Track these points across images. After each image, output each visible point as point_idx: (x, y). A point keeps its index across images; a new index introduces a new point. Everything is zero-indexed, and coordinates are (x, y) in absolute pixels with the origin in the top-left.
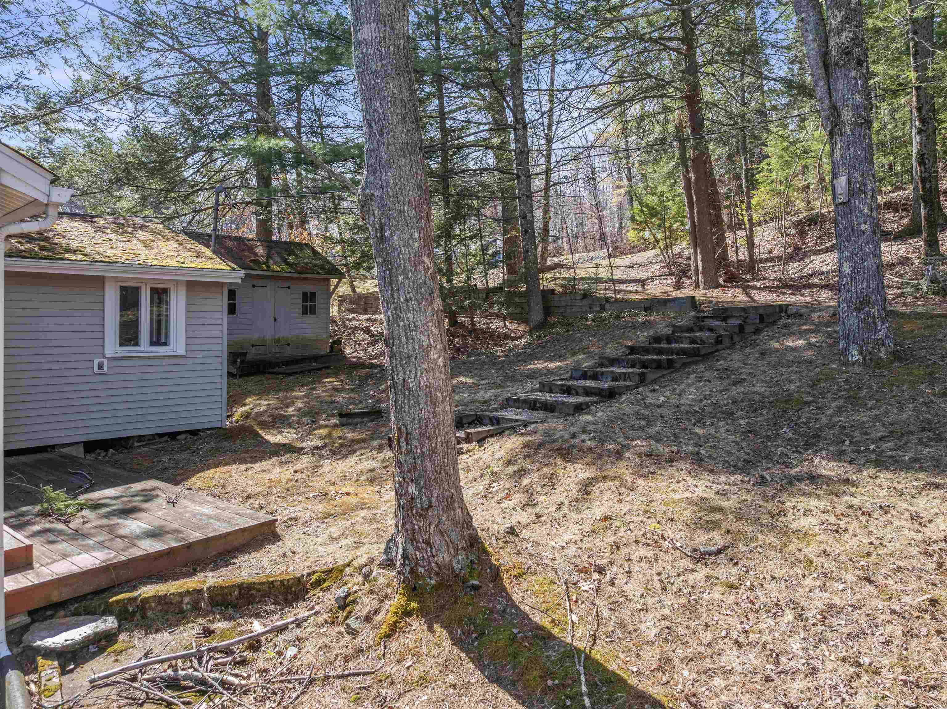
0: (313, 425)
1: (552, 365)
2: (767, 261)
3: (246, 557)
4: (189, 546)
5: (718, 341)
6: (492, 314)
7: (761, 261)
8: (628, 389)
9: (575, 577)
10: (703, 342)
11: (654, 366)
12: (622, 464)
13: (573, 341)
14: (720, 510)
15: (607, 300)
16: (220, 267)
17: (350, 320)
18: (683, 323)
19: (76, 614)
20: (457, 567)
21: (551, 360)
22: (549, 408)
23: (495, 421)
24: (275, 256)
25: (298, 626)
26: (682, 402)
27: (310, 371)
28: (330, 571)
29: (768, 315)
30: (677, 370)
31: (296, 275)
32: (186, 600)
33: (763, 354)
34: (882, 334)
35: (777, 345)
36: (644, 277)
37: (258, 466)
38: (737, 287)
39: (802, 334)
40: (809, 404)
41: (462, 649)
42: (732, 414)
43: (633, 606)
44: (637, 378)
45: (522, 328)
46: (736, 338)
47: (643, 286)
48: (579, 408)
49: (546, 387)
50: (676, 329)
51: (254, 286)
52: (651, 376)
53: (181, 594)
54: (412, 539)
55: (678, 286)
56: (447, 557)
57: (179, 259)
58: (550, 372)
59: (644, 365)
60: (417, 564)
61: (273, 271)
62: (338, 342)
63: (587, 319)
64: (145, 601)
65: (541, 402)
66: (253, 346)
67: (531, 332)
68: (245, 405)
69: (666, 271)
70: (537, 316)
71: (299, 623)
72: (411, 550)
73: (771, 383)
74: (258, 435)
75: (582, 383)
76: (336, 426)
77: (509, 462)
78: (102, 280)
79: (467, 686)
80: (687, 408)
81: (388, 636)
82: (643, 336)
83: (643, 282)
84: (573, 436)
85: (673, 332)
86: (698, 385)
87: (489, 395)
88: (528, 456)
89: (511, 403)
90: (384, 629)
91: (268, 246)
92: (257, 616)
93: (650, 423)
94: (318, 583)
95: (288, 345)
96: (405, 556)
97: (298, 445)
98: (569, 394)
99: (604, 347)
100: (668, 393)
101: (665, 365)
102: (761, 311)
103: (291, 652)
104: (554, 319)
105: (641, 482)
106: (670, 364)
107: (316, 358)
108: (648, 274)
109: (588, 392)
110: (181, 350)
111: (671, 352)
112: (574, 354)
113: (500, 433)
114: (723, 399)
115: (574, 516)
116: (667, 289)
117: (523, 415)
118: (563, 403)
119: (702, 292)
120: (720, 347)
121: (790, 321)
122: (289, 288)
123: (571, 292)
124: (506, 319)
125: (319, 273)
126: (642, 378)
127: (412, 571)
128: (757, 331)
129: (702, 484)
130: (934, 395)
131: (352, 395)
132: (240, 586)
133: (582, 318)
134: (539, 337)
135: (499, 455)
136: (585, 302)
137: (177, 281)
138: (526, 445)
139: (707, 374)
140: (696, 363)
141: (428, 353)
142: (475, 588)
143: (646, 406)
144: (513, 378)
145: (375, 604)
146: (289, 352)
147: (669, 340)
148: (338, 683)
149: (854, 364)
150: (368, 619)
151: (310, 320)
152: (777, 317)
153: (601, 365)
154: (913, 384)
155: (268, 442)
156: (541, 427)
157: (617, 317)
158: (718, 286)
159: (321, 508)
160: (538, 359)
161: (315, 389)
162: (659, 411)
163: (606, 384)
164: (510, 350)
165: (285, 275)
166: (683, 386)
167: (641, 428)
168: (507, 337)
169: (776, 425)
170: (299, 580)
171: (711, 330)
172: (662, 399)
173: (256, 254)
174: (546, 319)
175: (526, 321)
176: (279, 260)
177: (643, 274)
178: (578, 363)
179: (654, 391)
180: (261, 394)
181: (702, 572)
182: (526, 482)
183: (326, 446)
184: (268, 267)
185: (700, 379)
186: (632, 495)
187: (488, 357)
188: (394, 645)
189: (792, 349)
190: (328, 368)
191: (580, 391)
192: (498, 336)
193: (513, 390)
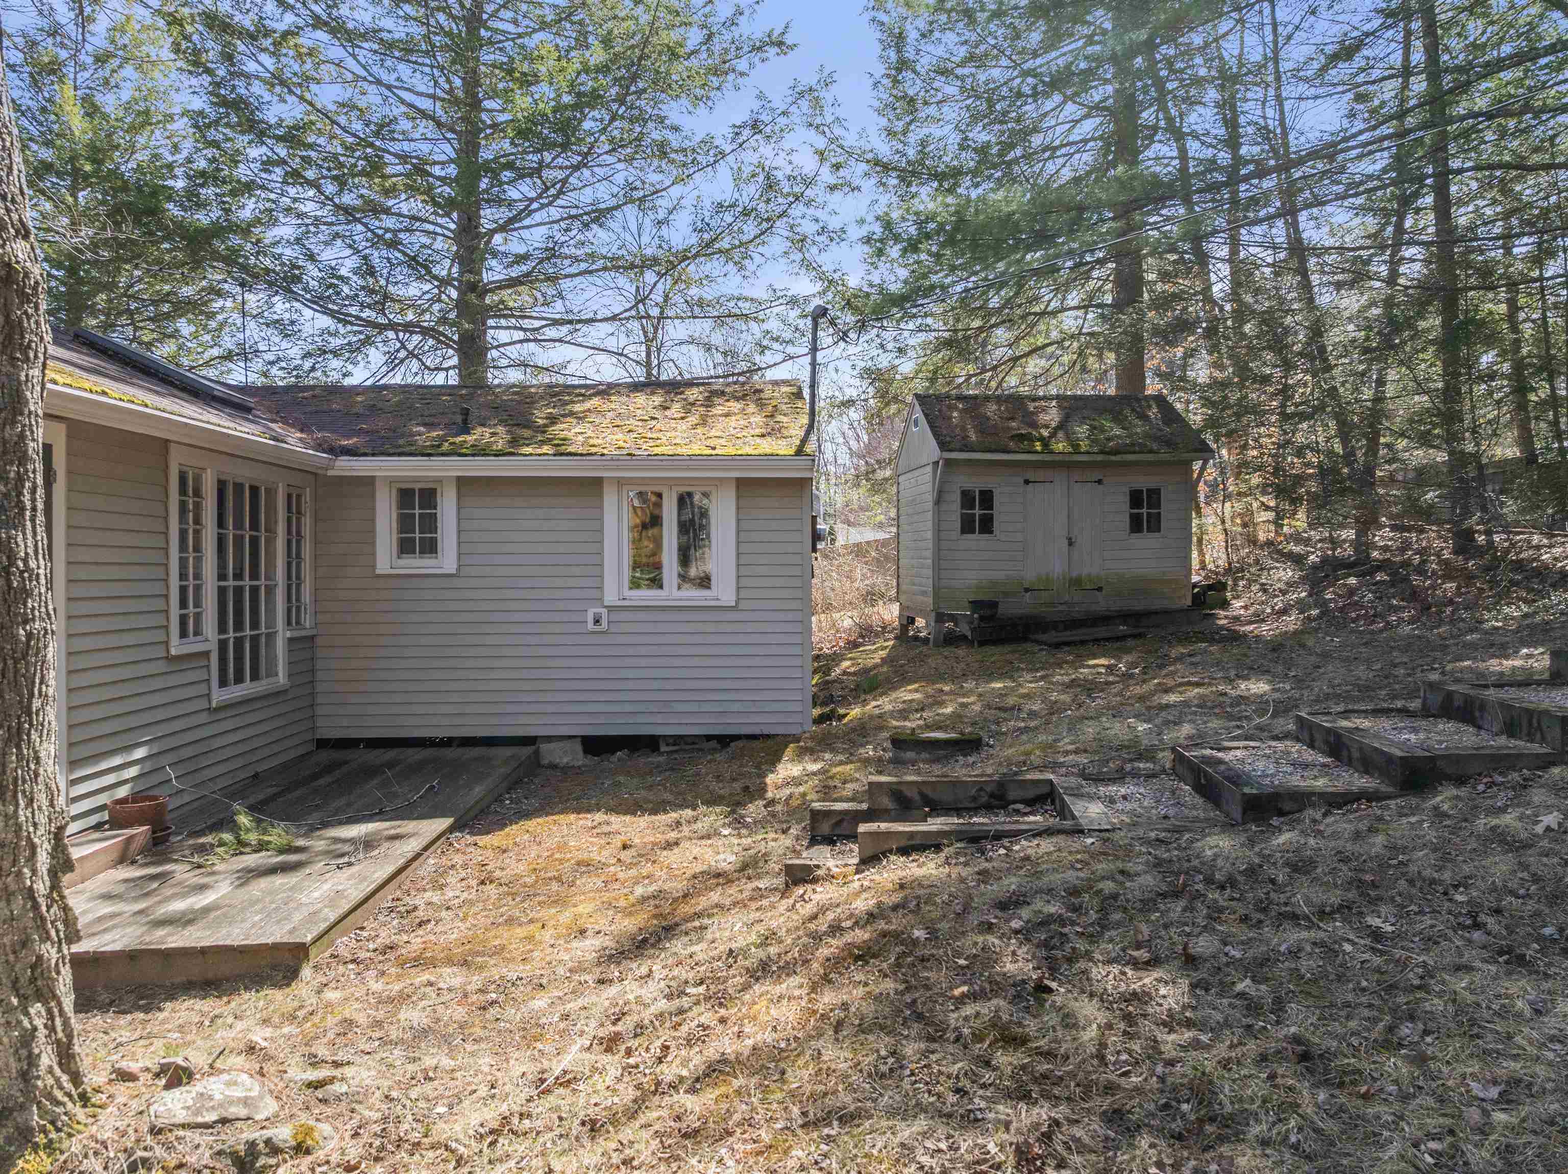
22: (1214, 792)
24: (1074, 425)
51: (1027, 482)
57: (720, 441)
66: (1027, 590)
78: (598, 483)
95: (1100, 589)
110: (728, 597)
122: (1099, 482)
125: (1151, 451)
137: (720, 480)
146: (1099, 603)
151: (1146, 541)
173: (1033, 424)
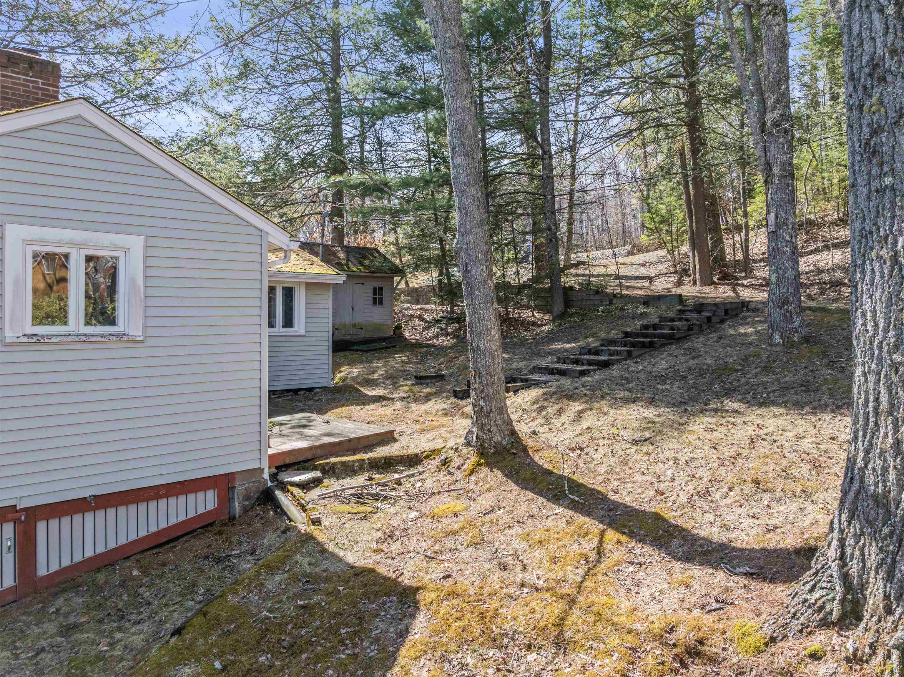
0: (396, 386)
1: (568, 346)
2: (760, 261)
3: (381, 448)
4: (350, 440)
5: (690, 328)
6: (523, 306)
7: (754, 261)
8: (618, 361)
9: (568, 452)
10: (679, 329)
11: (640, 345)
12: (604, 402)
13: (586, 328)
14: (653, 422)
15: (615, 295)
16: (329, 272)
17: (406, 309)
18: (669, 314)
19: (299, 469)
20: (504, 443)
21: (568, 342)
22: (563, 373)
23: (527, 380)
24: (352, 259)
25: (420, 474)
26: (654, 369)
27: (381, 349)
28: (434, 451)
29: (732, 310)
30: (656, 349)
31: (369, 274)
32: (356, 464)
33: (720, 338)
34: (796, 324)
35: (732, 332)
36: (653, 275)
37: (367, 407)
38: (728, 284)
39: (753, 324)
40: (739, 371)
41: (508, 478)
42: (686, 377)
43: (595, 462)
44: (625, 353)
45: (547, 317)
46: (705, 327)
47: (650, 282)
48: (583, 373)
49: (560, 360)
50: (662, 318)
52: (635, 353)
53: (353, 461)
54: (481, 428)
55: (679, 283)
56: (499, 438)
57: (300, 266)
58: (566, 350)
59: (633, 345)
60: (484, 441)
61: (353, 271)
62: (399, 327)
63: (598, 311)
64: (335, 464)
65: (557, 369)
66: (336, 329)
67: (553, 321)
68: (341, 372)
69: (672, 269)
70: (558, 307)
71: (421, 473)
72: (481, 434)
73: (719, 358)
74: (358, 391)
75: (588, 357)
76: (413, 385)
77: (534, 403)
79: (511, 491)
80: (657, 374)
81: (470, 475)
82: (638, 324)
83: (651, 279)
84: (576, 388)
85: (660, 321)
86: (668, 358)
87: (522, 364)
88: (546, 399)
89: (536, 370)
90: (468, 472)
91: (346, 251)
92: (396, 472)
93: (628, 382)
94: (427, 457)
95: (362, 329)
96: (477, 437)
97: (389, 396)
98: (578, 364)
99: (609, 333)
100: (646, 364)
101: (647, 345)
102: (728, 306)
103: (419, 484)
104: (572, 310)
105: (612, 411)
106: (651, 345)
107: (385, 339)
108: (657, 272)
109: (590, 363)
110: (302, 332)
111: (654, 336)
112: (586, 338)
113: (529, 387)
114: (683, 368)
115: (571, 428)
116: (670, 285)
117: (544, 378)
118: (572, 370)
119: (698, 288)
120: (691, 332)
121: (749, 314)
122: (363, 284)
123: (587, 289)
124: (534, 310)
125: (386, 273)
126: (629, 355)
127: (481, 445)
128: (722, 321)
129: (647, 412)
130: (821, 365)
131: (419, 366)
132: (385, 458)
133: (594, 310)
134: (560, 325)
135: (527, 399)
136: (597, 297)
137: (300, 283)
138: (544, 394)
139: (676, 352)
140: (670, 344)
141: (490, 331)
142: (514, 454)
143: (629, 372)
144: (539, 355)
145: (462, 462)
146: (363, 335)
147: (655, 327)
148: (446, 493)
149: (776, 345)
150: (459, 468)
151: (378, 309)
152: (739, 311)
153: (602, 345)
154: (810, 359)
155: (366, 395)
156: (555, 384)
157: (622, 309)
158: (713, 283)
159: (418, 427)
160: (558, 341)
161: (388, 361)
162: (638, 375)
163: (606, 357)
164: (537, 334)
165: (362, 274)
166: (657, 360)
167: (622, 385)
168: (534, 324)
169: (712, 383)
170: (417, 455)
171: (687, 320)
172: (641, 367)
173: (339, 258)
174: (565, 311)
175: (549, 312)
176: (356, 262)
177: (652, 272)
178: (588, 344)
179: (637, 362)
180: (351, 363)
181: (635, 448)
182: (544, 413)
183: (409, 397)
184: (348, 268)
185: (670, 355)
186: (606, 417)
187: (519, 339)
188: (473, 478)
189: (742, 334)
190: (395, 346)
191: (585, 362)
192: (528, 324)
193: (538, 362)
